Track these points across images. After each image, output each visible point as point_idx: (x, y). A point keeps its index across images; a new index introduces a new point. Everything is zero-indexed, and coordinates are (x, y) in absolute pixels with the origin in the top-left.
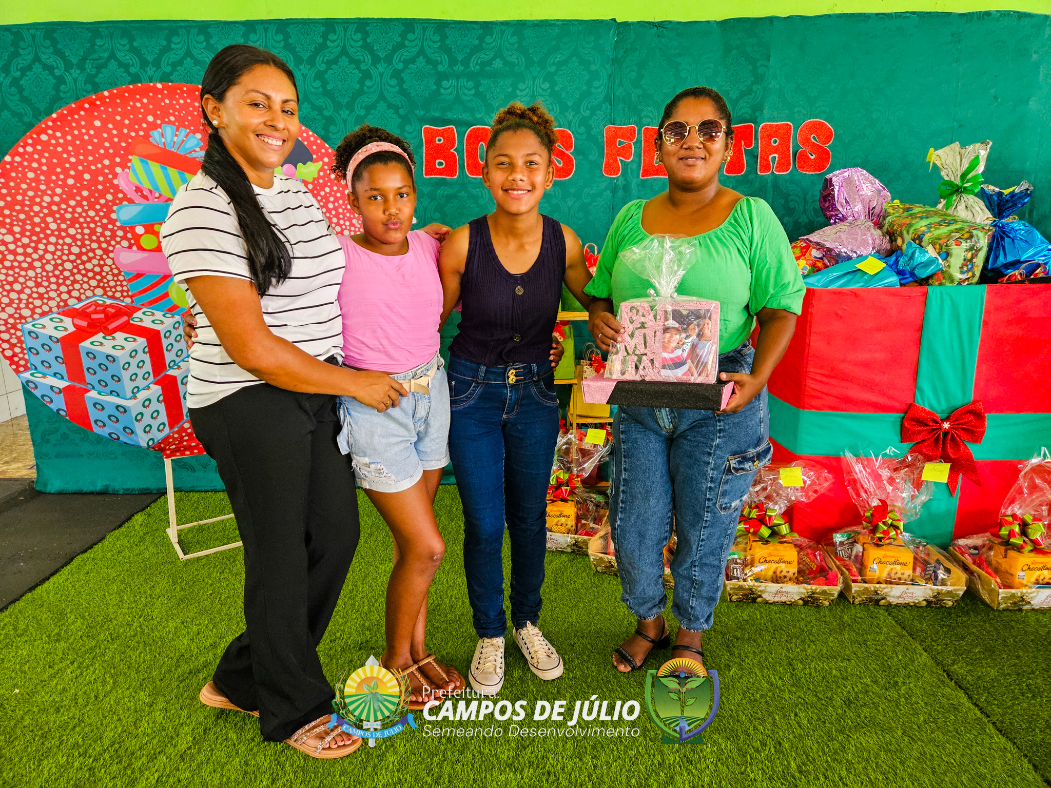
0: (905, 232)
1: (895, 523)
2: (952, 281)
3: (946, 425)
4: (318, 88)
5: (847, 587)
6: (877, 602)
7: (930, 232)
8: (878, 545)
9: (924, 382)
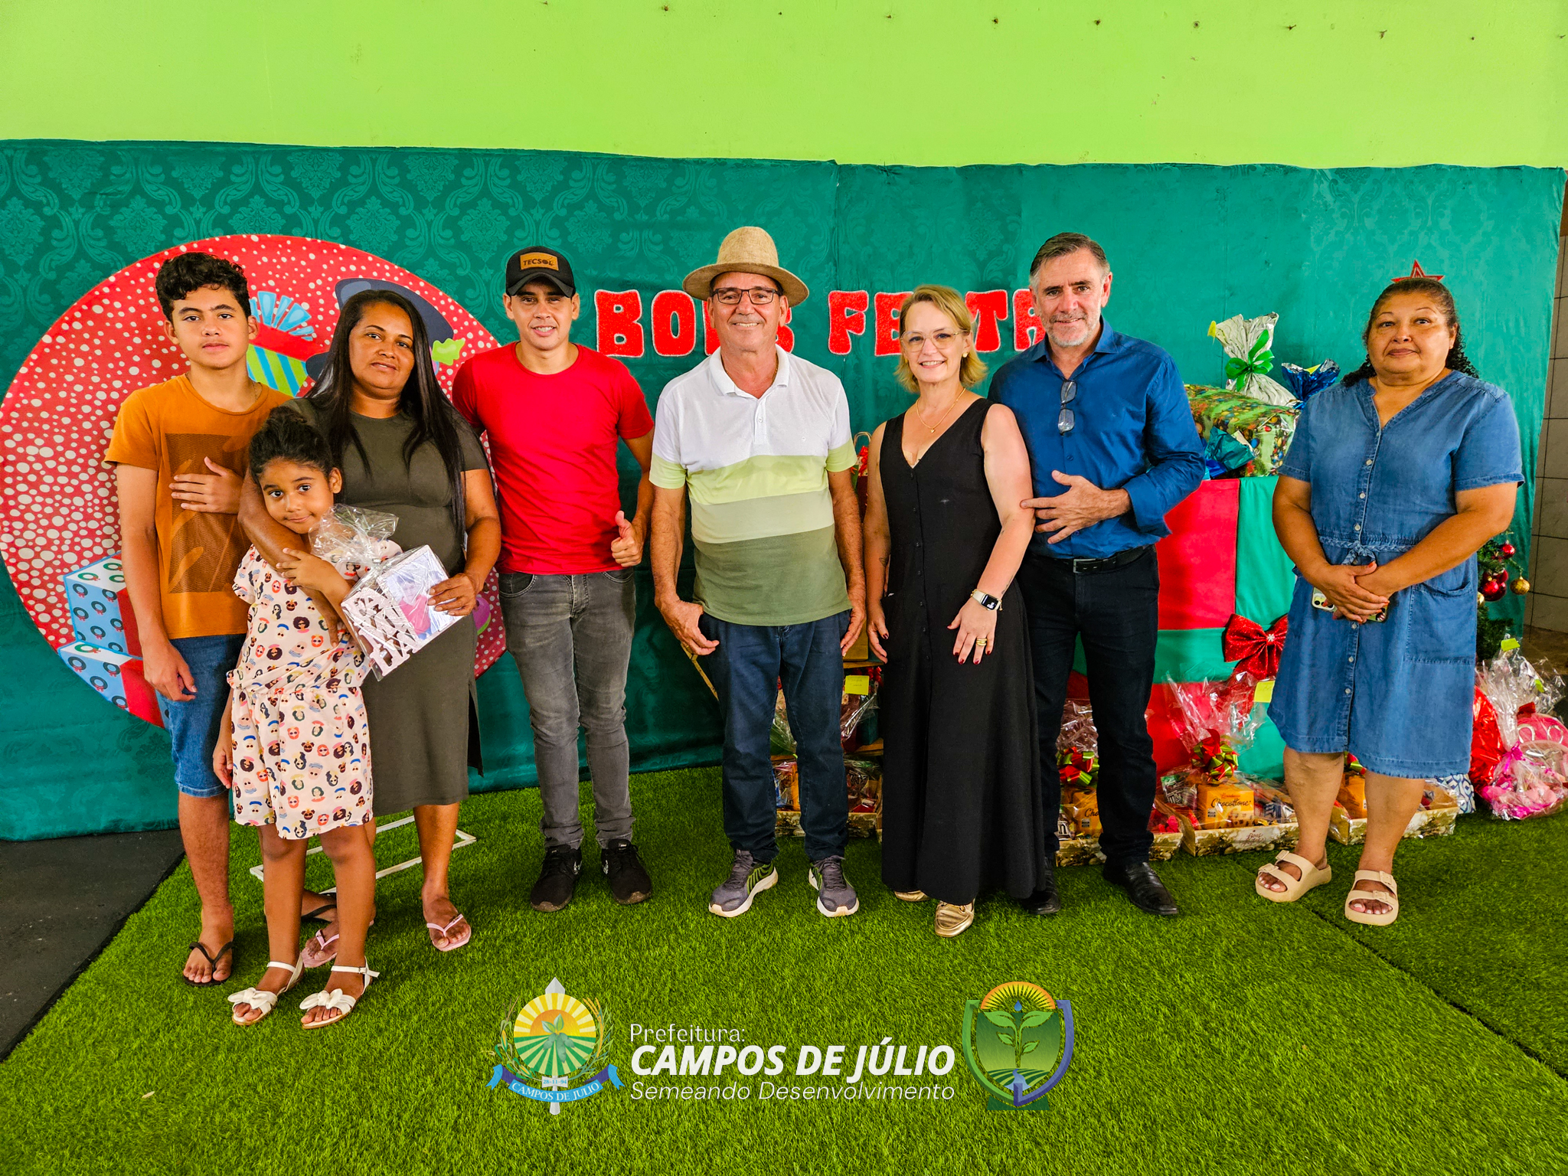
0: (1205, 418)
1: (1229, 757)
2: (1264, 471)
3: (1271, 638)
4: (448, 239)
5: (1188, 837)
6: (1222, 852)
7: (1235, 417)
8: (1212, 785)
9: (1244, 590)
